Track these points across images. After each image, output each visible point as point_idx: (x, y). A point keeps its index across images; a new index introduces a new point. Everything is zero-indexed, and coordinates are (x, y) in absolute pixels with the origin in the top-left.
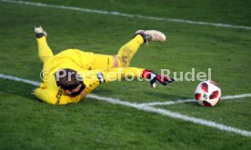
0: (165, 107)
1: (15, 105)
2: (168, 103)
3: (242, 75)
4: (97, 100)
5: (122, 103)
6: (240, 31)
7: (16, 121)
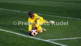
0: (53, 41)
1: (11, 40)
2: (54, 40)
3: (75, 32)
4: (34, 39)
5: (41, 40)
6: (75, 20)
7: (11, 44)
